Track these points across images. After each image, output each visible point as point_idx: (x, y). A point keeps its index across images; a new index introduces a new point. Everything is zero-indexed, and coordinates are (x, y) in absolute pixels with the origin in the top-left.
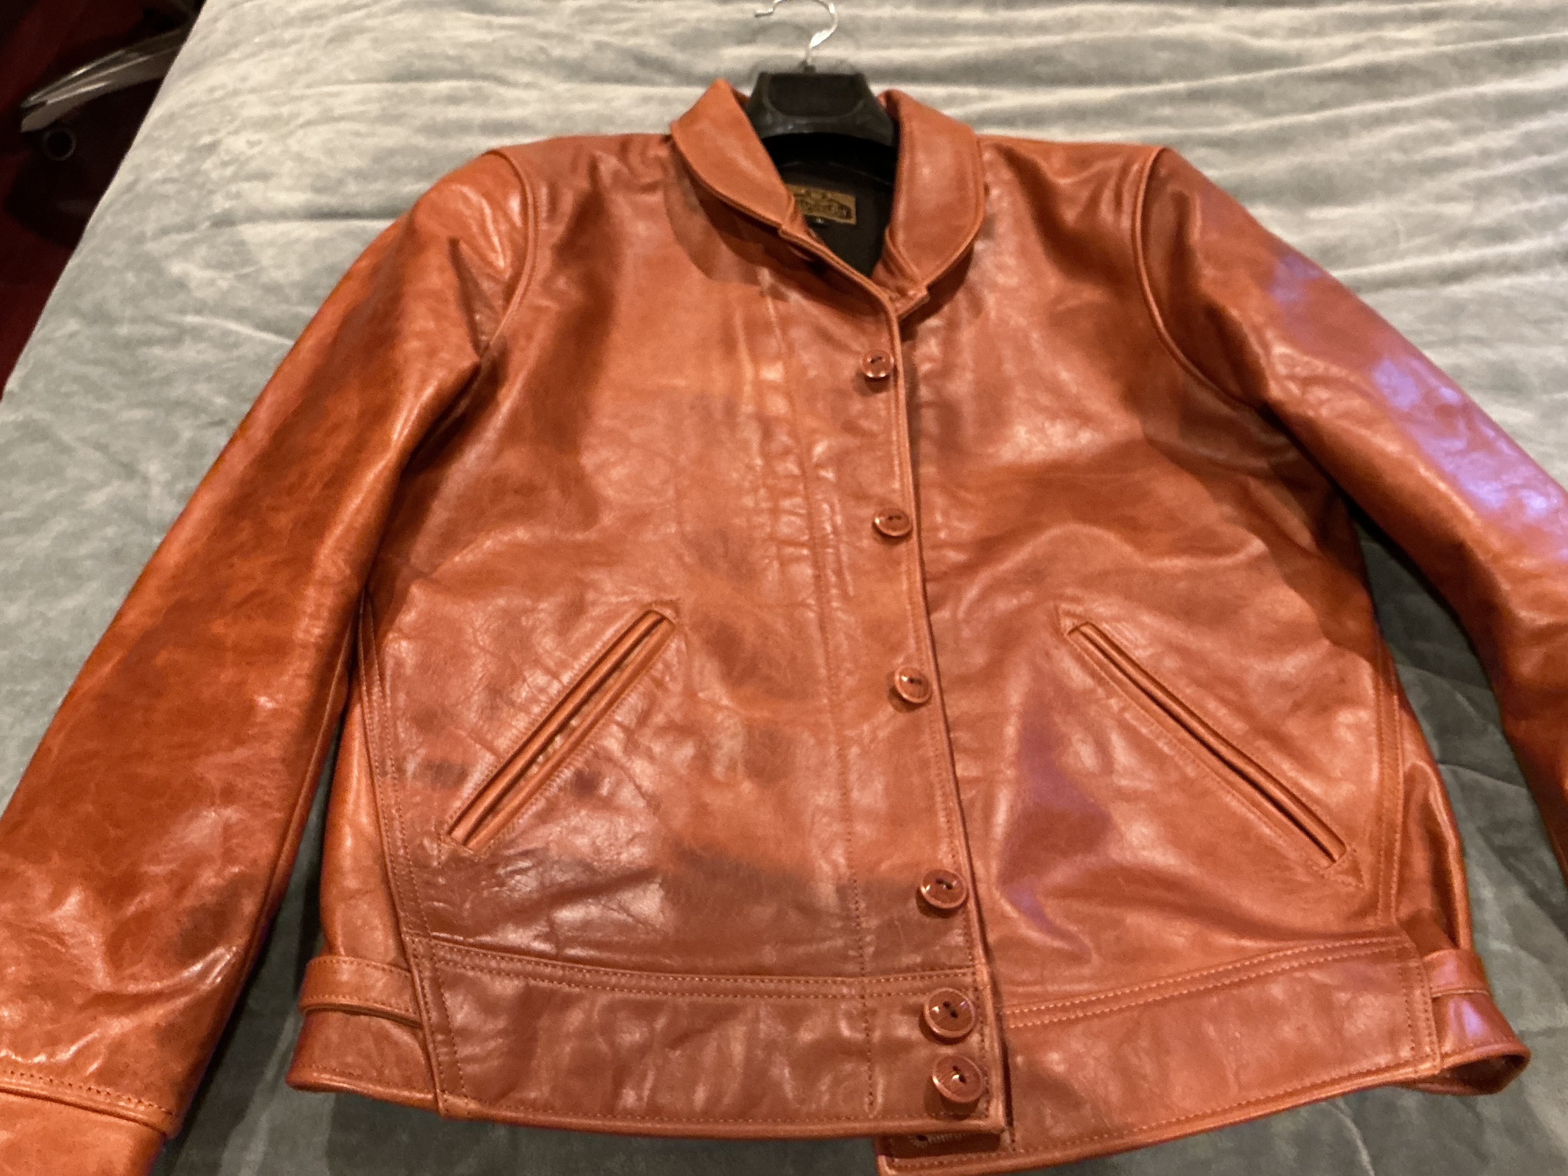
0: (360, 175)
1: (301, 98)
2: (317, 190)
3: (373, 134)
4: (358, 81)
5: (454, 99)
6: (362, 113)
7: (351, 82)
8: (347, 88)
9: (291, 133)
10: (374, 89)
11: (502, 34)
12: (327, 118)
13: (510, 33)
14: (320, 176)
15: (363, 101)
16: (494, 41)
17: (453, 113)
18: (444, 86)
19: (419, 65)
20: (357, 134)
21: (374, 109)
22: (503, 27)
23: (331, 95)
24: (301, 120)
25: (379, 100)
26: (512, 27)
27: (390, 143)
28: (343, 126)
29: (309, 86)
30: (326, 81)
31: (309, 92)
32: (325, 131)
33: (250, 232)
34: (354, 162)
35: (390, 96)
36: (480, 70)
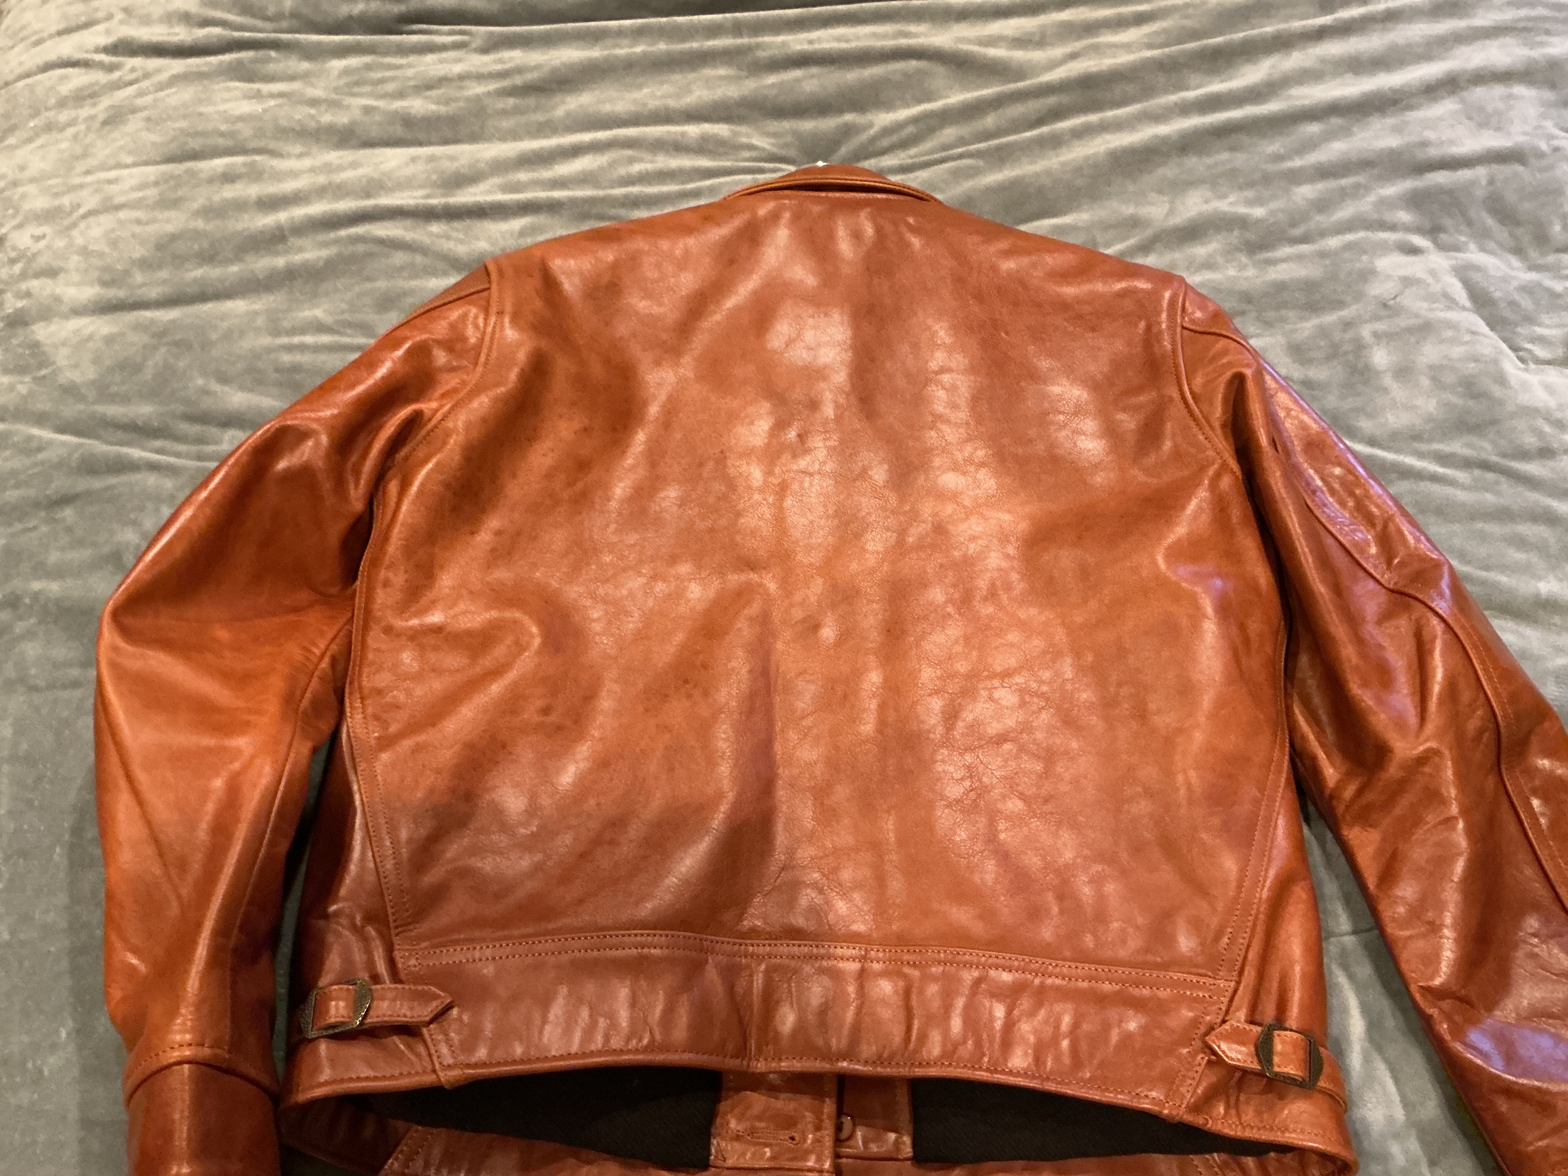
0: (144, 264)
1: (81, 186)
2: (104, 284)
3: (154, 221)
4: (135, 165)
5: (228, 177)
6: (141, 199)
7: (127, 166)
8: (126, 172)
9: (74, 225)
10: (152, 172)
11: (272, 103)
12: (109, 207)
13: (280, 101)
14: (107, 269)
15: (143, 186)
16: (265, 111)
17: (230, 192)
18: (219, 163)
19: (194, 144)
20: (138, 222)
21: (152, 193)
22: (272, 96)
23: (110, 182)
24: (82, 211)
25: (156, 183)
26: (281, 95)
27: (170, 228)
28: (122, 215)
29: (88, 172)
30: (104, 167)
31: (89, 179)
32: (106, 221)
33: (42, 332)
34: (139, 252)
35: (166, 179)
36: (252, 144)
